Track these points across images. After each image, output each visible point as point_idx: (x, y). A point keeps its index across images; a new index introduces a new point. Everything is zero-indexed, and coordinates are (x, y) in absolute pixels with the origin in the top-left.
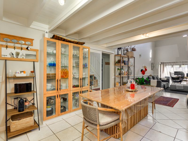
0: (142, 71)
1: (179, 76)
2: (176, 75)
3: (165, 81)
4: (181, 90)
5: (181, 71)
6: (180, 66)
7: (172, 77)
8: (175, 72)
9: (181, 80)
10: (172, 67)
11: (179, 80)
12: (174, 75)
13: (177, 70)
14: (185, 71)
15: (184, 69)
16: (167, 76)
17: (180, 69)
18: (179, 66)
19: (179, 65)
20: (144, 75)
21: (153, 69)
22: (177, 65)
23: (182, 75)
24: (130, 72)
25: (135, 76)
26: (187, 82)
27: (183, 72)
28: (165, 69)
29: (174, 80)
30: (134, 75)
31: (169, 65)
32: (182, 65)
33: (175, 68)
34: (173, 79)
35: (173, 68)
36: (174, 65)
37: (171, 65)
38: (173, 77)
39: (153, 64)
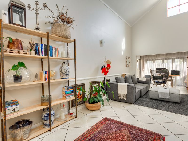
0: (103, 68)
1: (162, 74)
2: (158, 73)
3: (144, 82)
4: (166, 99)
5: (164, 68)
6: (163, 62)
7: (153, 76)
8: (157, 69)
9: (164, 79)
10: (154, 62)
11: (162, 81)
12: (156, 73)
13: (160, 67)
14: (169, 67)
15: (168, 64)
16: (148, 74)
17: (163, 65)
18: (161, 61)
19: (161, 59)
20: (106, 76)
21: (127, 66)
22: (159, 60)
23: (166, 73)
24: (63, 72)
25: (77, 79)
26: (172, 82)
27: (167, 69)
28: (145, 65)
29: (156, 81)
30: (75, 79)
31: (149, 60)
32: (165, 60)
33: (157, 64)
34: (155, 78)
35: (154, 64)
36: (155, 60)
37: (152, 60)
38: (155, 75)
39: (128, 59)
